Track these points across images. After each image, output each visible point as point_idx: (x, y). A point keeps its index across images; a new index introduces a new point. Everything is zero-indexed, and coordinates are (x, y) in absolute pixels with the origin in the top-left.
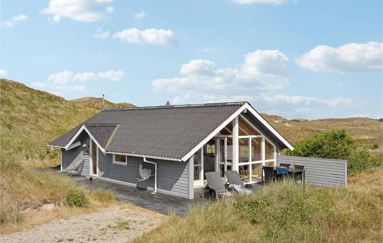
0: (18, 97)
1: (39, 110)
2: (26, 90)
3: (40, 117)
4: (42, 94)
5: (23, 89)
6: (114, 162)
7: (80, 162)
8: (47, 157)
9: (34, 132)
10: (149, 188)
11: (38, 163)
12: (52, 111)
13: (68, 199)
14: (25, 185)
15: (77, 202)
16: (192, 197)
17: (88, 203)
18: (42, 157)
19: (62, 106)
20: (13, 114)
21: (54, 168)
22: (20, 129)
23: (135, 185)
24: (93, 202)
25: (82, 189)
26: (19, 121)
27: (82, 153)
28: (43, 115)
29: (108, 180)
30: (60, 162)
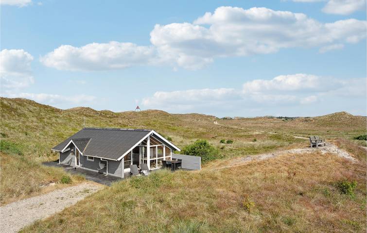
0: (31, 111)
1: (45, 120)
2: (36, 105)
3: (45, 125)
4: (47, 108)
5: (33, 105)
6: (88, 159)
7: (70, 158)
8: (52, 155)
9: (42, 137)
10: (104, 173)
11: (46, 159)
12: (54, 120)
13: (62, 180)
14: (41, 175)
15: (67, 181)
16: (123, 177)
17: (72, 182)
18: (48, 155)
19: (61, 116)
20: (27, 124)
21: (55, 161)
22: (33, 134)
23: (98, 171)
24: (74, 181)
25: (69, 175)
26: (32, 128)
27: (71, 154)
28: (48, 123)
29: (85, 168)
30: (59, 158)
